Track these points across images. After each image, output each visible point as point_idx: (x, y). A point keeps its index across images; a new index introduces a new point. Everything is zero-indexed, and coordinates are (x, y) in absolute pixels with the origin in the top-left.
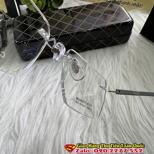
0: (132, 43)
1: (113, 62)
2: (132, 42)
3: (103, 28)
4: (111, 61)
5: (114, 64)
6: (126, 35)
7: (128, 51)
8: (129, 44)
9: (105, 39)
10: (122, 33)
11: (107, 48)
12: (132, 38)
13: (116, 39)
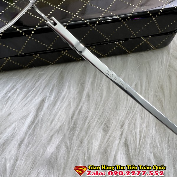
1: (139, 84)
3: (124, 19)
7: (168, 64)
8: (171, 51)
9: (127, 40)
10: (161, 31)
11: (130, 55)
13: (147, 40)
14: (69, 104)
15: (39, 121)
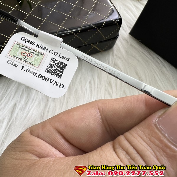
0: (119, 50)
1: (92, 82)
2: (119, 48)
3: (76, 32)
4: (88, 81)
5: (93, 85)
6: (111, 40)
7: (113, 63)
8: (115, 52)
10: (105, 38)
12: (118, 42)
14: (39, 103)
15: (13, 119)
